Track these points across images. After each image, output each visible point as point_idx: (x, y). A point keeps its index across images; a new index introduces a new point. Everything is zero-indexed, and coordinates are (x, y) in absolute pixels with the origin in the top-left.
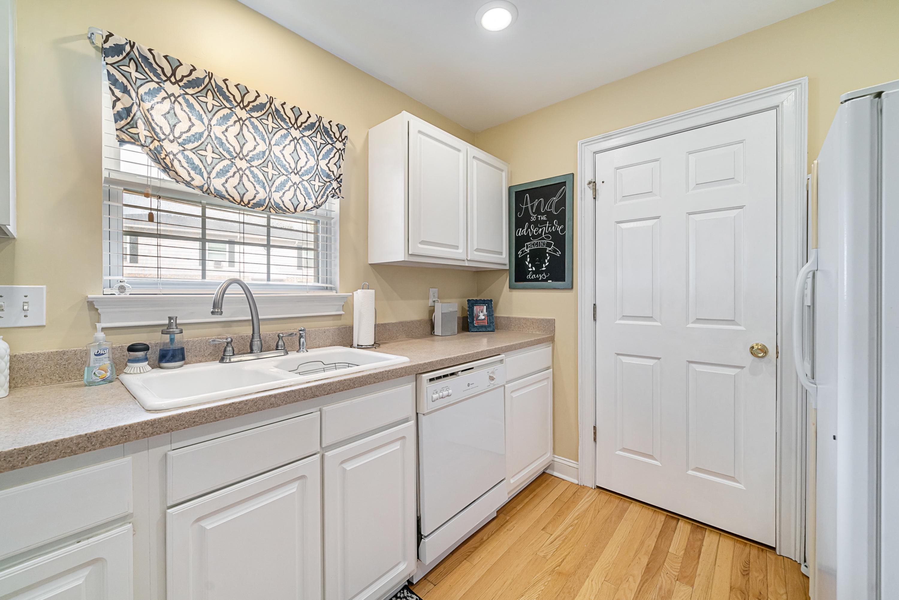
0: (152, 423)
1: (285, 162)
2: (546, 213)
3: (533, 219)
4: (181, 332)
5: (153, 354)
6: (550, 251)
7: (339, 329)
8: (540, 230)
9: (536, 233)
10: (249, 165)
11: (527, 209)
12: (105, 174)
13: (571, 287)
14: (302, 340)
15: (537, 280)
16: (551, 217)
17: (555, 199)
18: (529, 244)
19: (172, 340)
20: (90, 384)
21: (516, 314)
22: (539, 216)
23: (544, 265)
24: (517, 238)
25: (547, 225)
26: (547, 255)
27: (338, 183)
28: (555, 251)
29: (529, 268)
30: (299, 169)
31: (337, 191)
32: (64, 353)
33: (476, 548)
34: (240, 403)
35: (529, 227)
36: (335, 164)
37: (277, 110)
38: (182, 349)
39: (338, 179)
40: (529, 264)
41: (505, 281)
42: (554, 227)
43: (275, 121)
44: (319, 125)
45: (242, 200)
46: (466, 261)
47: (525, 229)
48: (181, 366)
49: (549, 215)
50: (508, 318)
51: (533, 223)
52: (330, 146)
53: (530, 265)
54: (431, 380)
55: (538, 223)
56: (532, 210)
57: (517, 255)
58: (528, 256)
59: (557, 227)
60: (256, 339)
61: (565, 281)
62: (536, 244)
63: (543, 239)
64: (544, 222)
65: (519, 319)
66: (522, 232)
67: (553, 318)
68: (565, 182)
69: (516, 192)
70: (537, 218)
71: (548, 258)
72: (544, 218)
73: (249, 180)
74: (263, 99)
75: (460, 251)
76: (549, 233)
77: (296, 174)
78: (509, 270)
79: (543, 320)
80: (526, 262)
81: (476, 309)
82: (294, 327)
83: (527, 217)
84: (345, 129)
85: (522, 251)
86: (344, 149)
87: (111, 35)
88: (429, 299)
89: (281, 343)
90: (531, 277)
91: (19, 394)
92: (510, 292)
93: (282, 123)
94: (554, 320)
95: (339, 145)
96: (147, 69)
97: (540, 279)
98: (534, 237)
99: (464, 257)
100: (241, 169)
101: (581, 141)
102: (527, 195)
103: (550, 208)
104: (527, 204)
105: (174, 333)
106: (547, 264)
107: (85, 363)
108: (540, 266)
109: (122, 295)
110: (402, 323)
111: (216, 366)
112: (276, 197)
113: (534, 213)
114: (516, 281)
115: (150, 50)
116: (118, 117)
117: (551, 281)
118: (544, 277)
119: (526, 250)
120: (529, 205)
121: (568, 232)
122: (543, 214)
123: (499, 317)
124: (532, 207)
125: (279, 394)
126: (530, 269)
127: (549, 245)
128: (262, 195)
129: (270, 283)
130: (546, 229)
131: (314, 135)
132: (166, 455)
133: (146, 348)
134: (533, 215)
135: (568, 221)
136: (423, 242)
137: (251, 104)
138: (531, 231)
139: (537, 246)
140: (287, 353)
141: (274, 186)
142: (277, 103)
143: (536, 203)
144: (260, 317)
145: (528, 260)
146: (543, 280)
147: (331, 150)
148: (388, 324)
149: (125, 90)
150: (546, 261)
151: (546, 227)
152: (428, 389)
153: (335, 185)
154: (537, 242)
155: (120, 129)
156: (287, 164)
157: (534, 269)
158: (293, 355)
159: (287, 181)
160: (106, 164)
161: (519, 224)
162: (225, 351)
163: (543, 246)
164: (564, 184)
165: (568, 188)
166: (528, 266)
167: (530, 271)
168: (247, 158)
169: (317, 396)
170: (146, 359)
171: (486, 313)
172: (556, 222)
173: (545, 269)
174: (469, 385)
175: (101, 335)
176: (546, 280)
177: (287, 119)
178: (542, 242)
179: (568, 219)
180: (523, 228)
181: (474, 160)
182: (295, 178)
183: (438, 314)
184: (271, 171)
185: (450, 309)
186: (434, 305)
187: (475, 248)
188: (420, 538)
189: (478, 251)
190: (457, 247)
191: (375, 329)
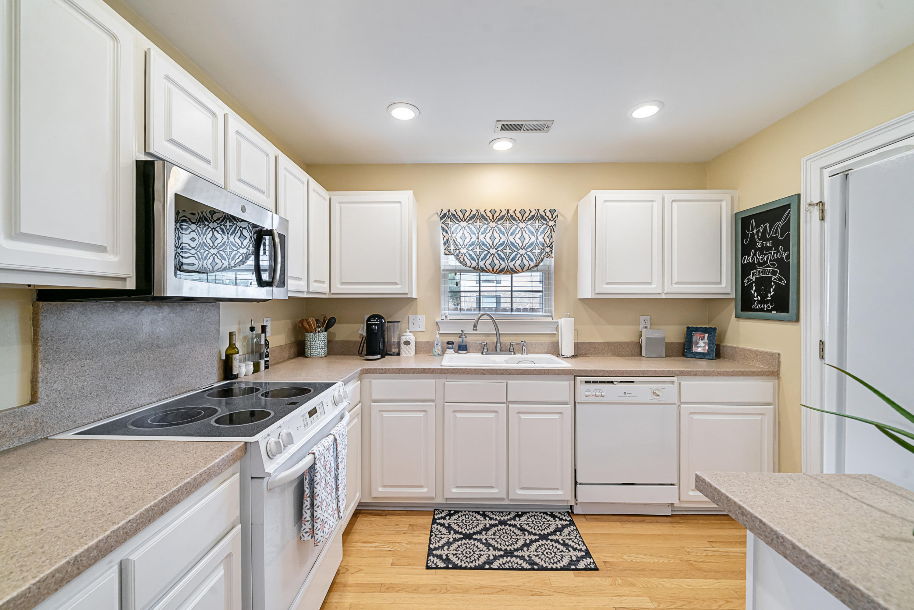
0: (440, 369)
1: (516, 244)
2: (772, 238)
3: (759, 246)
4: (466, 337)
5: (456, 346)
6: (775, 279)
7: (552, 343)
8: (766, 257)
9: (761, 260)
10: (497, 251)
11: (753, 234)
12: (442, 268)
13: (797, 319)
14: (524, 347)
15: (762, 310)
16: (776, 243)
17: (781, 223)
18: (755, 272)
19: (463, 341)
20: (434, 356)
21: (743, 345)
22: (765, 242)
23: (769, 294)
24: (743, 266)
25: (773, 251)
26: (773, 284)
27: (551, 248)
28: (780, 279)
29: (755, 297)
30: (524, 246)
31: (550, 253)
32: (429, 342)
33: (634, 522)
34: (469, 369)
35: (755, 254)
36: (548, 237)
37: (511, 216)
38: (466, 345)
39: (551, 246)
40: (754, 293)
41: (731, 310)
42: (779, 254)
43: (510, 222)
44: (537, 215)
45: (493, 270)
46: (663, 294)
47: (751, 257)
48: (466, 353)
49: (774, 240)
50: (734, 347)
51: (759, 249)
52: (545, 226)
53: (756, 295)
54: (586, 382)
55: (764, 250)
56: (758, 236)
57: (743, 283)
58: (754, 284)
59: (783, 253)
60: (498, 344)
61: (789, 313)
62: (762, 272)
63: (768, 266)
64: (769, 248)
65: (744, 350)
66: (748, 259)
67: (779, 352)
68: (789, 205)
69: (742, 219)
70: (763, 244)
71: (774, 287)
72: (769, 244)
73: (497, 259)
74: (504, 213)
75: (654, 286)
76: (775, 260)
77: (522, 249)
78: (735, 299)
79: (766, 353)
80: (752, 291)
81: (696, 336)
82: (519, 339)
83: (753, 243)
84: (555, 211)
85: (748, 279)
86: (555, 225)
87: (442, 210)
88: (639, 325)
89: (512, 348)
90: (756, 306)
91: (418, 355)
92: (737, 321)
93: (514, 222)
94: (779, 354)
95: (551, 223)
96: (454, 219)
97: (765, 309)
98: (760, 264)
99: (660, 291)
100: (493, 254)
101: (805, 157)
102: (753, 220)
103: (776, 233)
104: (752, 230)
105: (463, 338)
106: (772, 294)
107: (433, 347)
108: (764, 296)
109: (446, 320)
110: (608, 344)
111: (480, 355)
112: (511, 265)
113: (760, 239)
114: (742, 310)
115: (455, 210)
116: (445, 244)
117: (775, 312)
118: (769, 307)
119: (752, 278)
120: (755, 231)
121: (792, 260)
122: (768, 240)
123: (726, 346)
124: (758, 232)
125: (485, 369)
126: (756, 299)
127: (774, 273)
128: (504, 265)
129: (513, 313)
130: (771, 256)
131: (534, 222)
132: (444, 384)
133: (452, 343)
134: (759, 241)
135: (793, 247)
136: (608, 283)
137: (498, 218)
138: (757, 258)
139: (763, 274)
140: (515, 354)
141: (510, 259)
142: (511, 212)
143: (761, 228)
144: (500, 333)
145: (754, 288)
146: (768, 311)
147: (546, 228)
148: (594, 343)
149: (447, 232)
150: (772, 290)
151: (771, 253)
152: (583, 389)
153: (548, 250)
154: (763, 270)
155: (445, 249)
156: (517, 245)
157: (759, 298)
158: (518, 356)
159: (517, 255)
160: (442, 264)
161: (745, 251)
162: (484, 349)
163: (768, 274)
164: (788, 206)
165: (793, 211)
166: (753, 295)
167: (756, 300)
168: (496, 247)
169: (504, 374)
170: (452, 348)
171: (707, 341)
172: (781, 247)
173: (770, 298)
174: (625, 393)
175: (438, 336)
176: (770, 311)
177: (517, 218)
178: (767, 270)
179: (793, 245)
180: (749, 256)
181: (674, 203)
182: (522, 252)
183: (644, 338)
184: (508, 251)
185: (656, 335)
186: (644, 330)
187: (675, 281)
188: (576, 483)
189: (677, 283)
190: (650, 283)
191: (576, 344)
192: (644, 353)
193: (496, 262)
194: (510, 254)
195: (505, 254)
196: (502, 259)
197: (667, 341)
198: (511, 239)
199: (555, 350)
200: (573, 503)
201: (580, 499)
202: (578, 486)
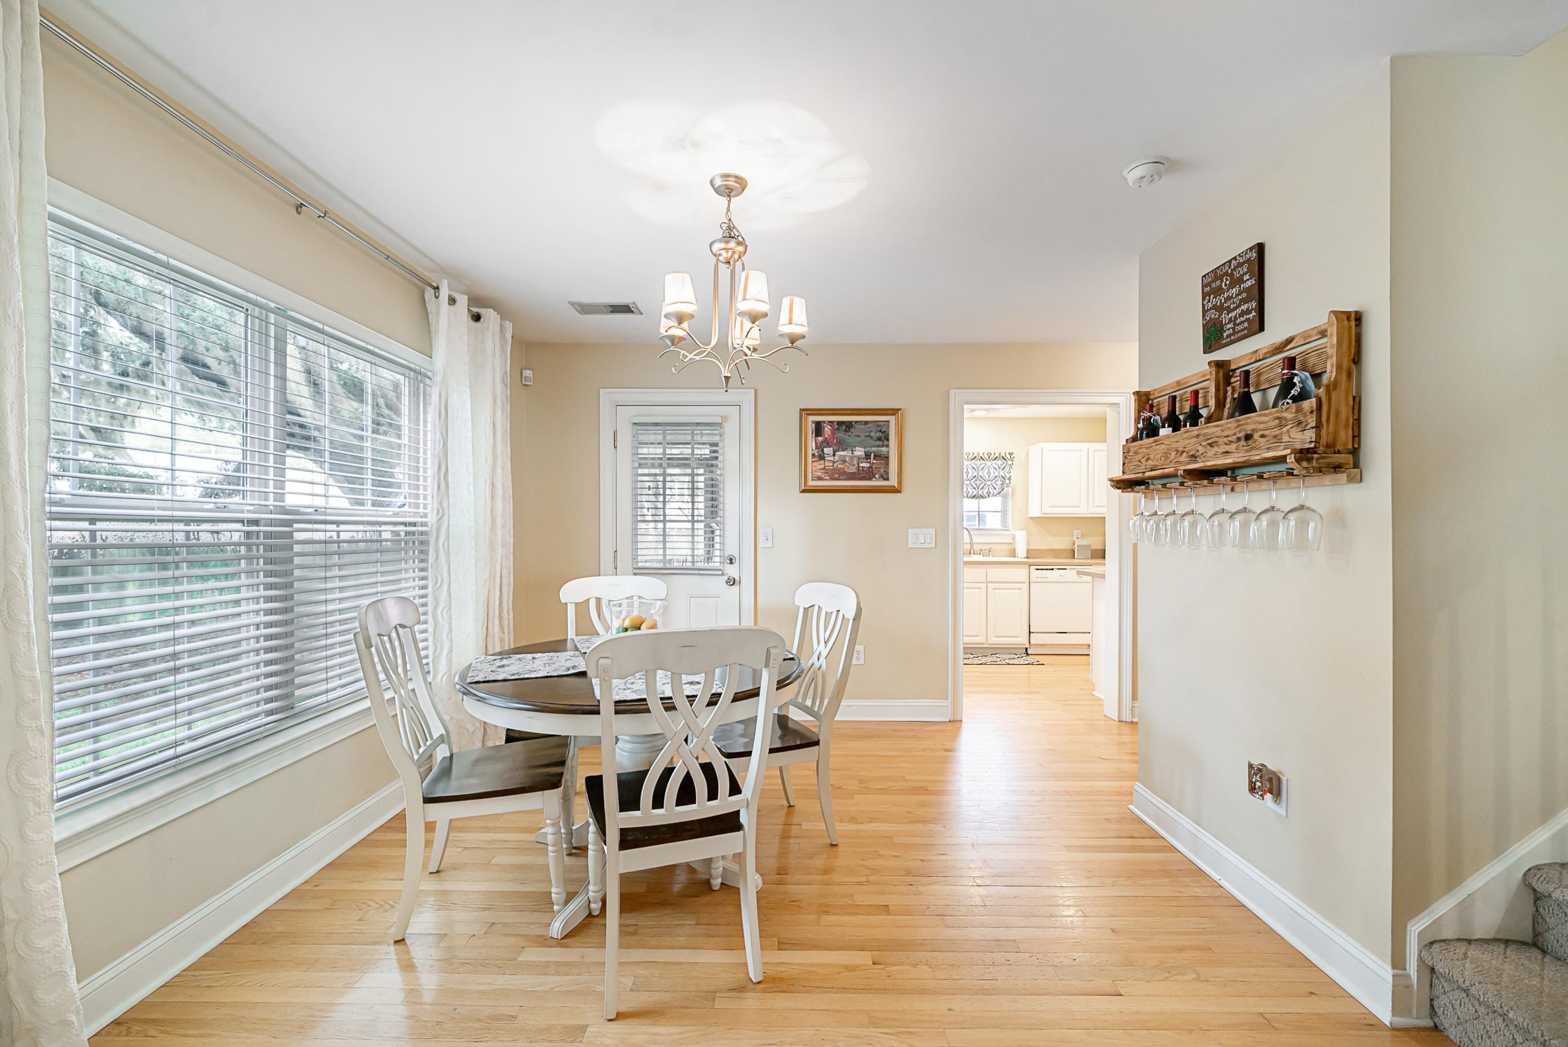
7: (1010, 549)
14: (990, 552)
30: (990, 479)
31: (1009, 484)
36: (1007, 472)
39: (1009, 479)
43: (980, 462)
44: (1000, 457)
45: (967, 496)
46: (1088, 514)
52: (1005, 464)
54: (1037, 569)
74: (976, 455)
75: (1082, 509)
77: (989, 481)
82: (987, 547)
84: (1013, 454)
86: (1012, 464)
88: (1074, 536)
89: (982, 552)
93: (983, 462)
95: (1010, 463)
99: (1086, 512)
100: (967, 485)
110: (1050, 550)
112: (980, 492)
131: (998, 461)
147: (1006, 466)
152: (1034, 573)
153: (1007, 482)
156: (985, 478)
159: (985, 485)
177: (985, 459)
181: (1096, 453)
182: (988, 483)
183: (1076, 545)
184: (978, 482)
185: (1085, 543)
186: (1076, 540)
187: (1096, 505)
188: (1030, 632)
189: (1098, 506)
190: (1079, 507)
191: (1028, 551)
192: (1076, 556)
193: (970, 490)
194: (980, 484)
195: (976, 484)
196: (974, 488)
197: (1093, 548)
198: (981, 473)
199: (1013, 553)
200: (1027, 646)
201: (1032, 642)
202: (1032, 634)
